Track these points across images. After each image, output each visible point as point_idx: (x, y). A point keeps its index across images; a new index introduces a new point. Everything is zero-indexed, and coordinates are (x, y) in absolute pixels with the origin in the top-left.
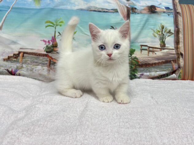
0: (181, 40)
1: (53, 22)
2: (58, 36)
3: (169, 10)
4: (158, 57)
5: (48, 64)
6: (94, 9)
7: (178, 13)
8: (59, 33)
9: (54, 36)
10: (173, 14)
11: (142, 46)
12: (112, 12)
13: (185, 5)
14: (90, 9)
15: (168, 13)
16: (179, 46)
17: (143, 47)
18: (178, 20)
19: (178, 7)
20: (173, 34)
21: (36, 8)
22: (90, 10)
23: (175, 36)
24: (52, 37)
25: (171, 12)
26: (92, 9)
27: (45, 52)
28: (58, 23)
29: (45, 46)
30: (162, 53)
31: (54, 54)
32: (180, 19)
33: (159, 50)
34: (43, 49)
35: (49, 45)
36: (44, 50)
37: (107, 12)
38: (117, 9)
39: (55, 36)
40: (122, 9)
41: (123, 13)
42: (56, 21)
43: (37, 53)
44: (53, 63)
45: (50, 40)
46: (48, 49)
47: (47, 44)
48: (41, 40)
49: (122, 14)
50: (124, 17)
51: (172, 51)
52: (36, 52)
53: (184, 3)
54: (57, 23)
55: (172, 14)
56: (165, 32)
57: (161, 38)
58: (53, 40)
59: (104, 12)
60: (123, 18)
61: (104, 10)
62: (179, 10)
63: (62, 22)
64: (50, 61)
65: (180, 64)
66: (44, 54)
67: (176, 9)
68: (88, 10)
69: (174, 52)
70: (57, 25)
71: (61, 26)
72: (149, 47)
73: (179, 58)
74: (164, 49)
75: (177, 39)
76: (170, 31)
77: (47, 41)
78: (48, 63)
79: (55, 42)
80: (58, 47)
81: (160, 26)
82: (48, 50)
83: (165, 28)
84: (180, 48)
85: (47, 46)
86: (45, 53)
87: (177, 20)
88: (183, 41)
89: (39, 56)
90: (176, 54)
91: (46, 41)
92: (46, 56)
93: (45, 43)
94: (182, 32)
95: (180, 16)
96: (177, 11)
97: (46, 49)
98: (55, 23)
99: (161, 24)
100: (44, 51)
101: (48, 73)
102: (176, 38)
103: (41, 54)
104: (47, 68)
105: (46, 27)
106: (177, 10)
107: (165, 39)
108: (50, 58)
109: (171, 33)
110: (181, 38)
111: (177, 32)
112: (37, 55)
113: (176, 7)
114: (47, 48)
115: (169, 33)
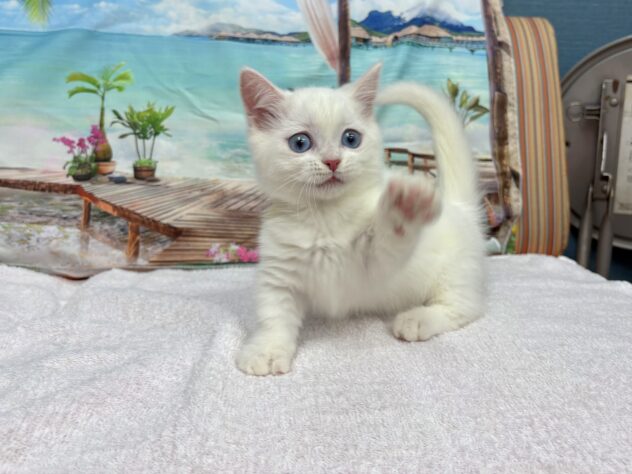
0: (513, 130)
1: (95, 76)
2: (113, 123)
3: (472, 36)
5: (81, 219)
6: (232, 35)
7: (501, 44)
8: (115, 112)
9: (97, 122)
10: (487, 47)
11: (390, 151)
12: (292, 42)
13: (524, 20)
14: (220, 31)
15: (469, 45)
16: (505, 151)
17: (396, 157)
18: (501, 68)
19: (499, 24)
20: (484, 110)
21: (34, 30)
22: (216, 36)
23: (492, 118)
24: (90, 128)
25: (481, 42)
26: (223, 33)
27: (71, 178)
28: (111, 79)
29: (70, 158)
31: (101, 183)
32: (508, 63)
34: (61, 170)
35: (83, 155)
36: (67, 171)
37: (274, 42)
38: (306, 34)
39: (102, 125)
40: (323, 32)
41: (326, 47)
42: (105, 75)
43: (41, 183)
44: (97, 213)
45: (85, 137)
46: (78, 168)
47: (77, 151)
48: (55, 140)
49: (323, 49)
50: (331, 58)
51: (485, 166)
52: (38, 181)
53: (518, 14)
54: (107, 80)
55: (484, 49)
56: (461, 106)
58: (96, 137)
59: (266, 41)
60: (328, 63)
61: (264, 37)
62: (505, 35)
63: (123, 77)
64: (88, 209)
65: (510, 205)
66: (65, 186)
67: (493, 31)
68: (210, 37)
69: (491, 168)
70: (108, 88)
71: (120, 89)
72: (414, 155)
73: (506, 186)
75: (500, 128)
76: (477, 101)
77: (77, 141)
78: (80, 214)
79: (103, 143)
80: (113, 159)
81: (445, 86)
82: (80, 172)
83: (460, 93)
84: (509, 157)
85: (76, 159)
86: (70, 181)
87: (499, 66)
88: (517, 132)
89: (50, 191)
90: (498, 175)
91: (73, 142)
92: (73, 193)
93: (68, 148)
94: (516, 104)
95: (509, 53)
96: (499, 39)
97: (71, 168)
98: (101, 82)
99: (449, 80)
100: (68, 175)
101: (82, 248)
102: (495, 124)
103: (57, 185)
104: (77, 231)
105: (72, 93)
106: (498, 34)
108: (87, 199)
109: (482, 107)
110: (513, 123)
111: (501, 105)
112: (43, 190)
113: (494, 24)
114: (77, 165)
115: (476, 110)
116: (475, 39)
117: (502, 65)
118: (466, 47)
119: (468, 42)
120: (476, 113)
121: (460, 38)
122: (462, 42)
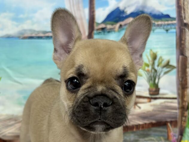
3: (168, 21)
4: (144, 113)
7: (186, 25)
10: (177, 27)
16: (186, 92)
18: (185, 41)
20: (173, 67)
22: (22, 37)
23: (178, 72)
25: (173, 24)
26: (26, 35)
30: (151, 105)
33: (146, 100)
51: (171, 102)
55: (175, 28)
56: (158, 66)
57: (151, 77)
68: (19, 37)
69: (175, 104)
74: (156, 99)
75: (183, 78)
76: (168, 62)
81: (149, 54)
87: (183, 39)
90: (179, 108)
96: (185, 21)
99: (151, 50)
102: (180, 75)
106: (185, 18)
107: (159, 79)
109: (171, 66)
113: (183, 12)
115: (168, 68)
116: (170, 22)
117: (185, 39)
118: (164, 28)
119: (165, 25)
120: (168, 70)
121: (160, 23)
122: (161, 25)
